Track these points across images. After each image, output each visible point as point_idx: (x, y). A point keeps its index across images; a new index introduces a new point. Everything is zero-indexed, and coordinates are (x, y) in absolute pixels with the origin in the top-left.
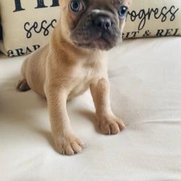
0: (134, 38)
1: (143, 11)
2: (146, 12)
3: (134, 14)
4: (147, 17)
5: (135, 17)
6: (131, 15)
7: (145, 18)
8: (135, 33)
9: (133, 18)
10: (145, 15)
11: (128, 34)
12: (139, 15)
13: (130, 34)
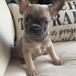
0: (69, 40)
1: (72, 29)
2: (73, 29)
3: (68, 30)
4: (74, 32)
5: (69, 32)
6: (67, 31)
7: (73, 32)
8: (69, 38)
9: (68, 32)
10: (73, 31)
11: (66, 38)
12: (70, 31)
13: (67, 39)
